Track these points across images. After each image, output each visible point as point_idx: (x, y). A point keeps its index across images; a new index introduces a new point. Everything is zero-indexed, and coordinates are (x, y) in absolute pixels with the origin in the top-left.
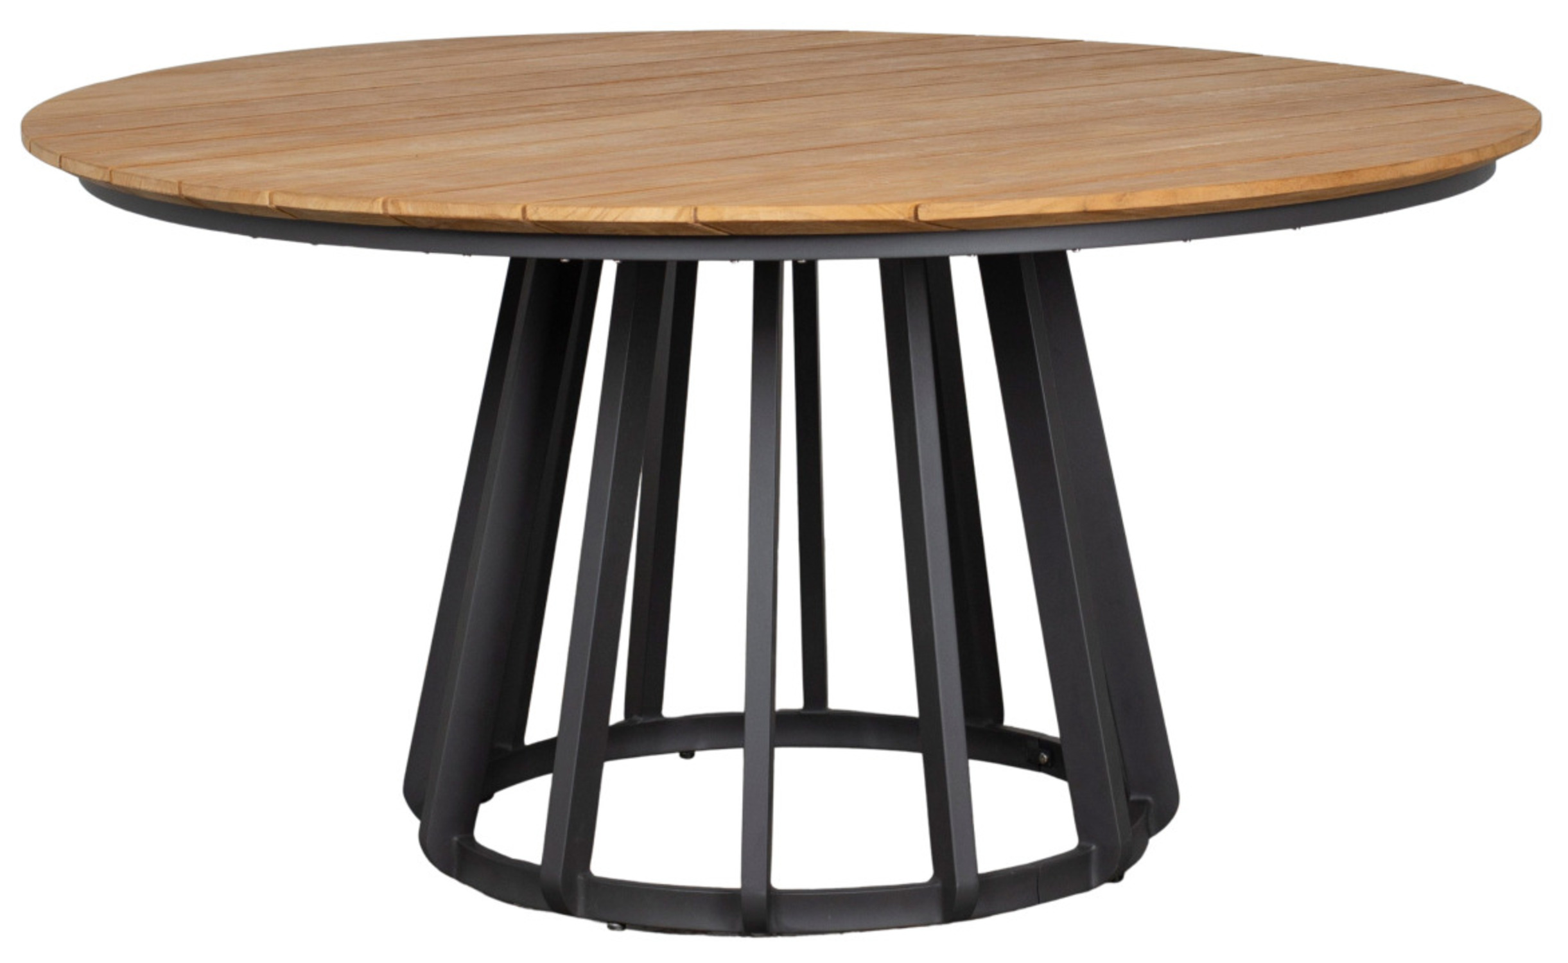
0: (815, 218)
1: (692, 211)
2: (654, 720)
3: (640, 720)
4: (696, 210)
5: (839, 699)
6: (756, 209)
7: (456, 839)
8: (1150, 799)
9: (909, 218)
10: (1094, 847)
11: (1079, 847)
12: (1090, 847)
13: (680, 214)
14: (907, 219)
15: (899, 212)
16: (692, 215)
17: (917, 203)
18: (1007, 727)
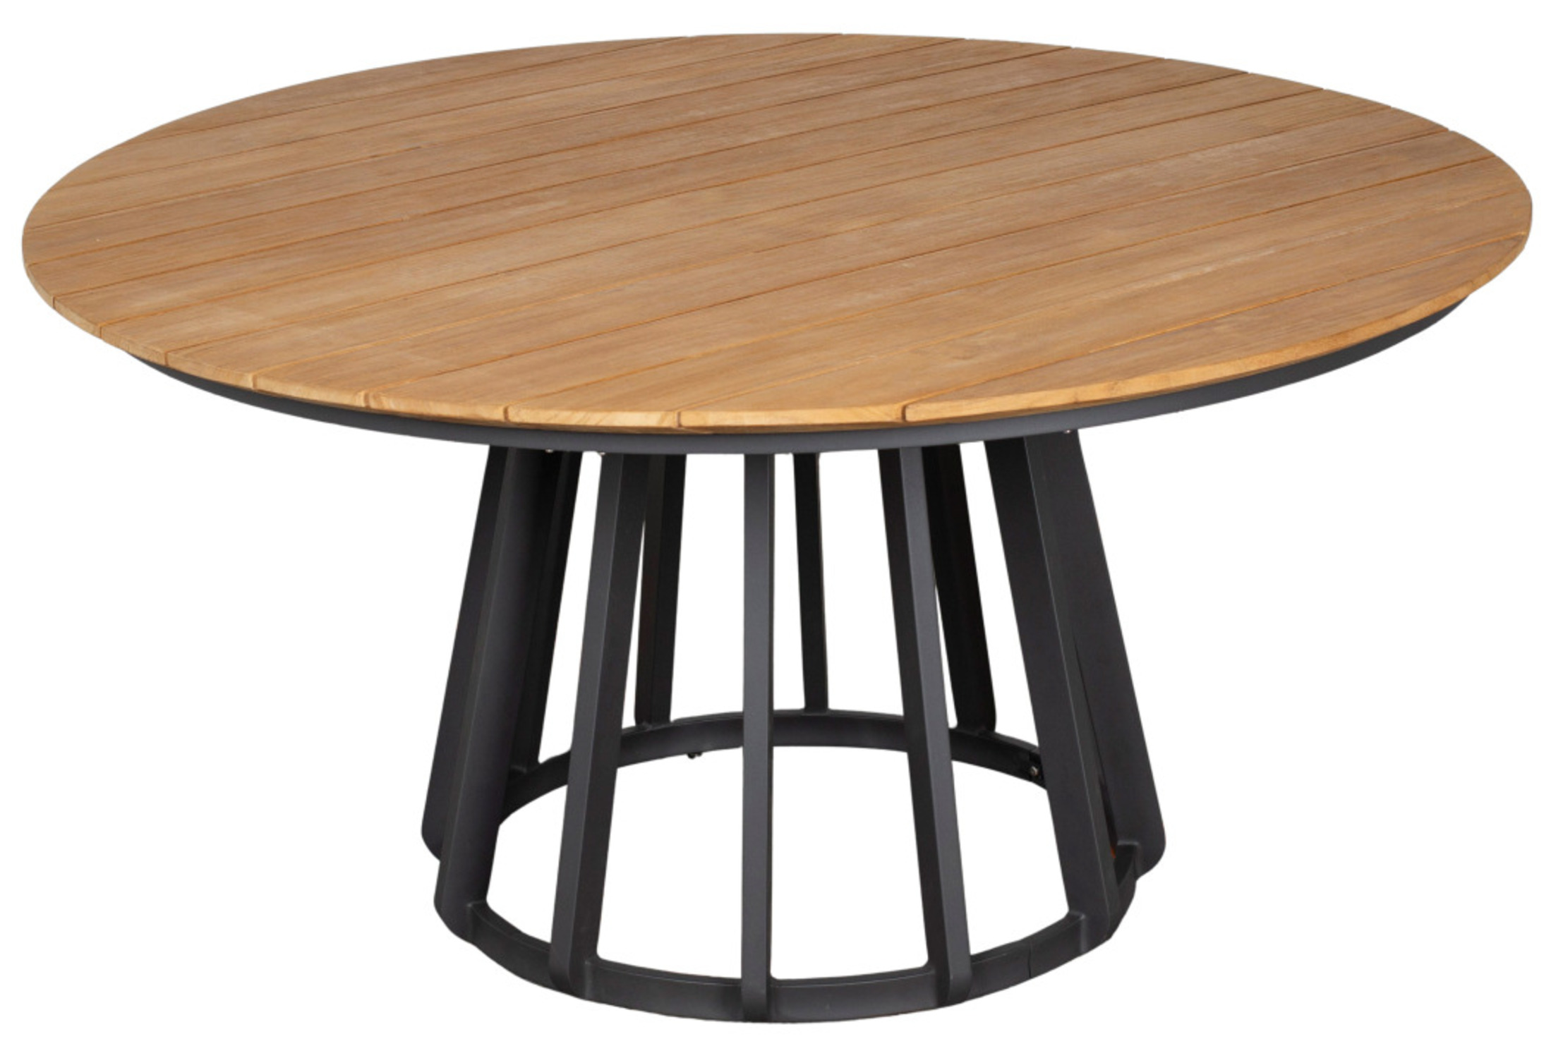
0: (800, 422)
1: (676, 415)
2: (663, 726)
3: (650, 728)
4: (679, 415)
5: (837, 701)
6: (740, 414)
7: (470, 905)
8: (1136, 843)
9: (897, 418)
10: (1083, 917)
11: (1068, 916)
12: (1078, 917)
13: (662, 419)
14: (896, 421)
15: (887, 414)
16: (676, 419)
17: (905, 403)
18: (999, 735)
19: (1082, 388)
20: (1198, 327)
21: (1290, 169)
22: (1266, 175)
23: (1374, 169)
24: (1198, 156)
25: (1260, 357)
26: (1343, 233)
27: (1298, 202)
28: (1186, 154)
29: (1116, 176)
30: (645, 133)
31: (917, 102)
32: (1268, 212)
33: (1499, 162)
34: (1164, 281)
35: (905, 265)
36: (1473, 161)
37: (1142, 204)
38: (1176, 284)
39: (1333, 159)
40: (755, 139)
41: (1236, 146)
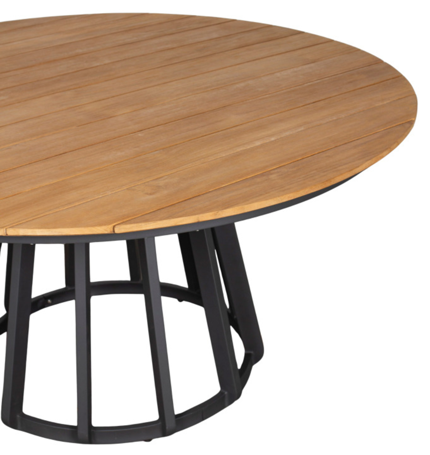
1: (5, 230)
9: (111, 232)
15: (106, 230)
16: (5, 232)
17: (114, 224)
19: (201, 215)
20: (262, 175)
21: (316, 82)
22: (306, 85)
23: (351, 82)
24: (278, 74)
25: (288, 195)
26: (335, 118)
27: (317, 100)
28: (273, 73)
29: (242, 84)
30: (55, 61)
31: (169, 46)
32: (304, 106)
33: (404, 79)
34: (252, 146)
35: (140, 135)
36: (393, 78)
37: (250, 100)
38: (258, 147)
39: (335, 77)
40: (98, 64)
41: (295, 69)
